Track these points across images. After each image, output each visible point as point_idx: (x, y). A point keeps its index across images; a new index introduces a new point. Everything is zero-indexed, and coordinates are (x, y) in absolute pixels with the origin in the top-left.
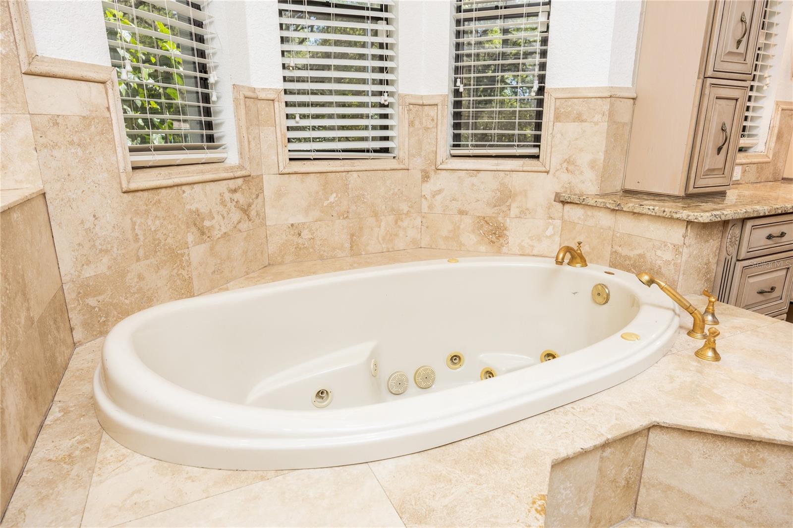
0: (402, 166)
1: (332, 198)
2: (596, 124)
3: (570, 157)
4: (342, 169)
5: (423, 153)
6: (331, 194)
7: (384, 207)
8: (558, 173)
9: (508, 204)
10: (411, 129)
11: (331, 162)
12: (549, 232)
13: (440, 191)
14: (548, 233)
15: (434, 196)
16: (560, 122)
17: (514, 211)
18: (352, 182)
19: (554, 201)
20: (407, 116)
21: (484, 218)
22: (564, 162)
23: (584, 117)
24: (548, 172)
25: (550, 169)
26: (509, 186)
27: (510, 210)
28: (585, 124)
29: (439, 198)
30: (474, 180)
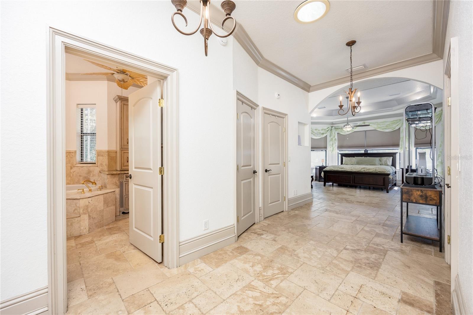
2: (105, 157)
5: (71, 163)
8: (99, 167)
9: (90, 173)
13: (75, 171)
14: (99, 179)
15: (73, 173)
16: (99, 156)
17: (91, 175)
19: (99, 172)
21: (85, 177)
22: (101, 164)
23: (103, 155)
24: (97, 166)
26: (90, 170)
28: (104, 157)
29: (75, 173)
30: (82, 169)
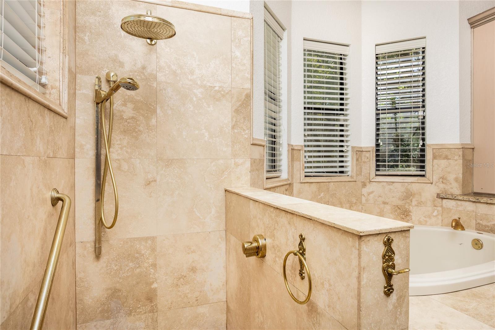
0: (353, 180)
1: (322, 195)
2: (456, 160)
3: (443, 176)
4: (327, 181)
5: (363, 174)
6: (322, 193)
7: (345, 200)
8: (437, 184)
9: (410, 199)
10: (357, 162)
11: (322, 178)
12: (435, 213)
13: (372, 192)
15: (369, 195)
16: (436, 159)
17: (414, 203)
18: (331, 187)
19: (437, 198)
20: (355, 156)
21: (398, 206)
22: (441, 178)
23: (449, 157)
24: (432, 183)
25: (433, 181)
26: (411, 190)
27: (412, 202)
28: (449, 161)
29: (372, 196)
30: (391, 187)
